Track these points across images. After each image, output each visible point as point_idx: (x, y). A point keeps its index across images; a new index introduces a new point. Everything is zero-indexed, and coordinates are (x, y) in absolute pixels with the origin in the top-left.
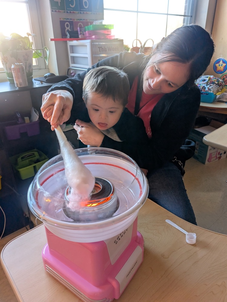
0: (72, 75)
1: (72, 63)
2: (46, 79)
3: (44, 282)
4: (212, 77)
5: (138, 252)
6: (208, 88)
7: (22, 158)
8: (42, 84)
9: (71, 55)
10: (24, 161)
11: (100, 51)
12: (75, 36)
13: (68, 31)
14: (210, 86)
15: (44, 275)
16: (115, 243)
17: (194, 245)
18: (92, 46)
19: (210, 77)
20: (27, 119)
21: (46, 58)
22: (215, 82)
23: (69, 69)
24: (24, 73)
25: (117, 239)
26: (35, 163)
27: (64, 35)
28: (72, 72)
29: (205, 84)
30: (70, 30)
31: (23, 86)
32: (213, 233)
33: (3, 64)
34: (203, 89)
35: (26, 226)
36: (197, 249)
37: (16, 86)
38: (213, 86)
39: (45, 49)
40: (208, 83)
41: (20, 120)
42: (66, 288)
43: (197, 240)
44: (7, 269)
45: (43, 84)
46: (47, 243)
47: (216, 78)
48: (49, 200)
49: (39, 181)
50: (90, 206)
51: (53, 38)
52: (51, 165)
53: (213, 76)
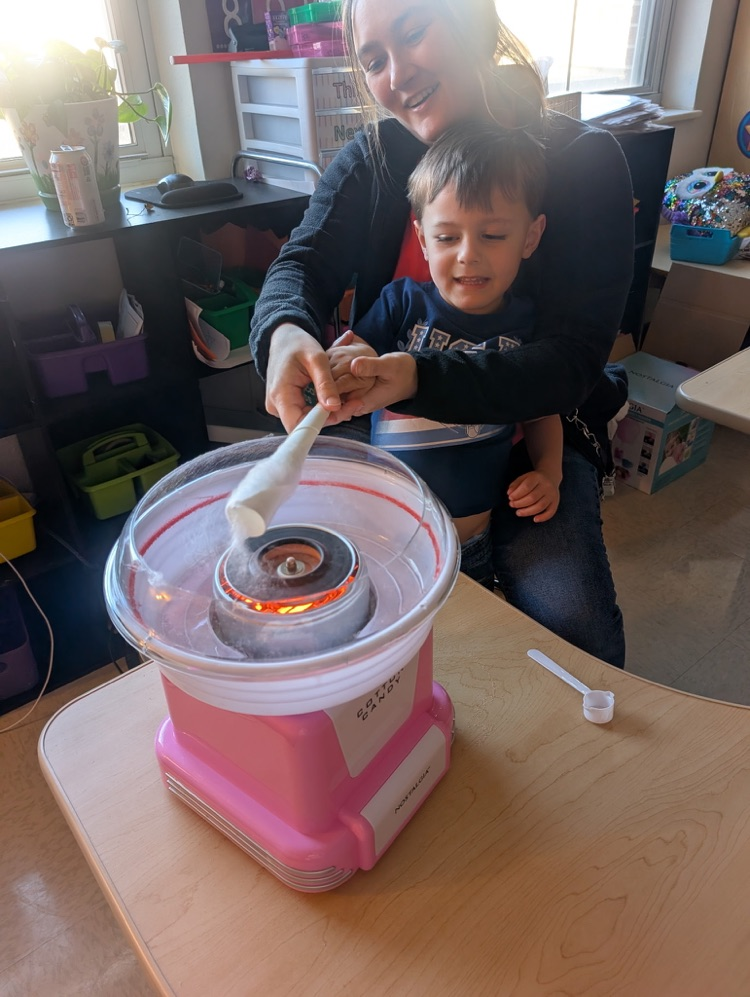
0: (249, 178)
1: (248, 138)
2: (162, 194)
3: (164, 820)
4: (727, 171)
5: (433, 741)
6: (711, 211)
7: (96, 453)
8: (150, 212)
9: (244, 108)
10: (102, 460)
11: (339, 97)
12: (255, 43)
13: (232, 23)
14: (719, 206)
15: (160, 802)
16: (361, 717)
17: (606, 727)
18: (313, 80)
19: (722, 173)
20: (106, 327)
21: (160, 120)
22: (739, 192)
23: (238, 159)
24: (89, 180)
25: (367, 706)
26: (139, 467)
27: (219, 42)
28: (248, 167)
29: (702, 199)
30: (240, 23)
31: (88, 222)
32: (669, 693)
33: (22, 148)
34: (694, 218)
35: (117, 662)
36: (614, 737)
37: (66, 223)
38: (730, 205)
39: (159, 91)
40: (713, 194)
41: (84, 331)
42: (226, 839)
43: (616, 713)
44: (58, 783)
45: (153, 215)
46: (169, 715)
47: (744, 176)
48: (165, 596)
49: (135, 540)
50: (287, 613)
51: (183, 52)
52: (173, 489)
53: (732, 170)
